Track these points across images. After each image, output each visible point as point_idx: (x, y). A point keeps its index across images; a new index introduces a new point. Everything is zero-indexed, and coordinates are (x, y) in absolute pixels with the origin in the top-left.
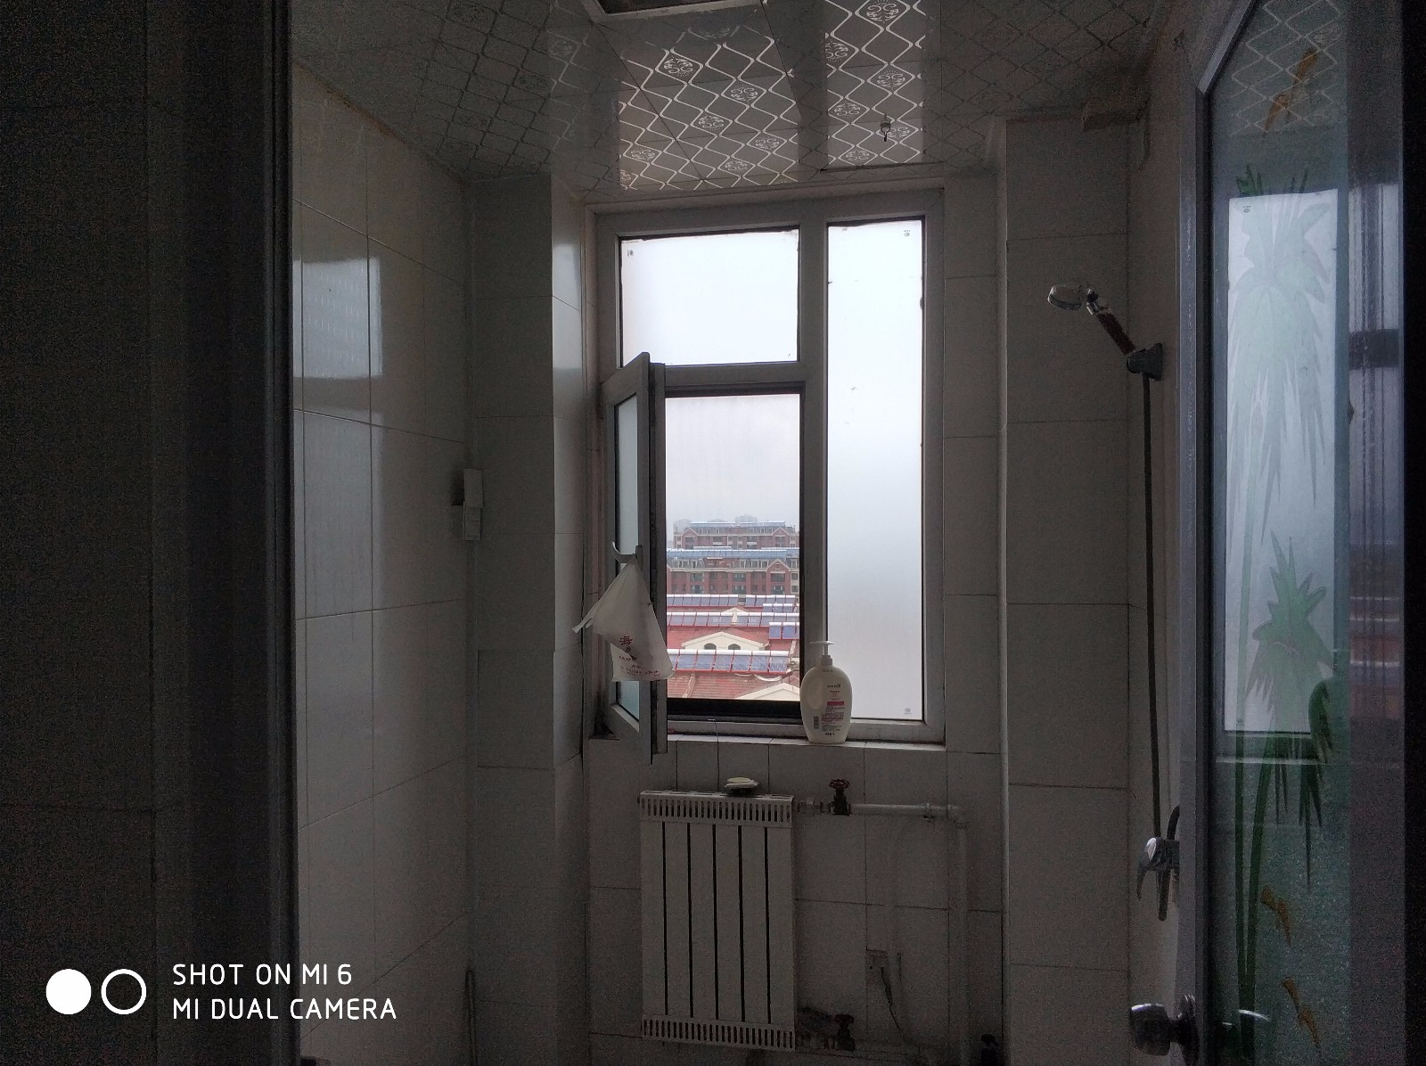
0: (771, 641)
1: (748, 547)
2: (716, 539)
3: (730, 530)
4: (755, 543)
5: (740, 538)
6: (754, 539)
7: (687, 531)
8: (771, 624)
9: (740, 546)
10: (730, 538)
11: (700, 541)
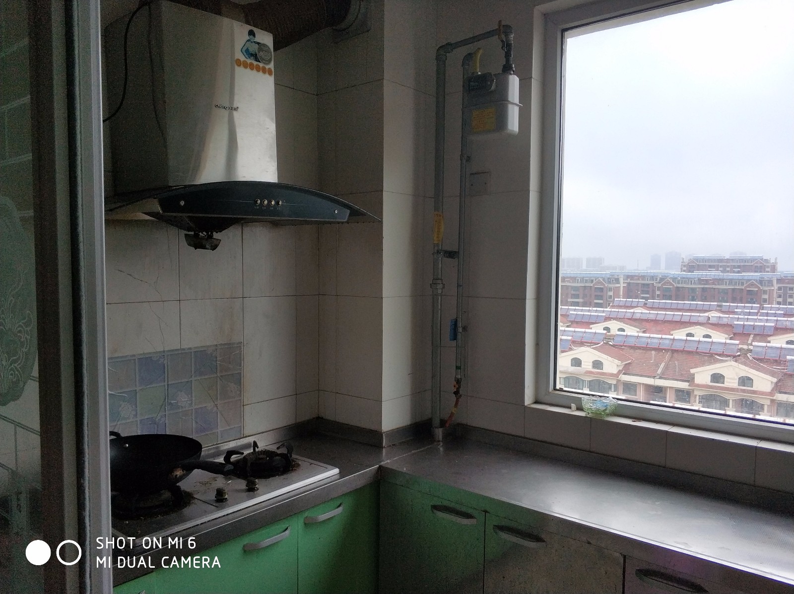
0: (735, 334)
1: (734, 272)
2: (710, 266)
3: (721, 260)
4: (739, 270)
5: (728, 266)
6: (739, 267)
7: (691, 261)
8: (736, 323)
9: (728, 272)
10: (721, 266)
11: (699, 268)
